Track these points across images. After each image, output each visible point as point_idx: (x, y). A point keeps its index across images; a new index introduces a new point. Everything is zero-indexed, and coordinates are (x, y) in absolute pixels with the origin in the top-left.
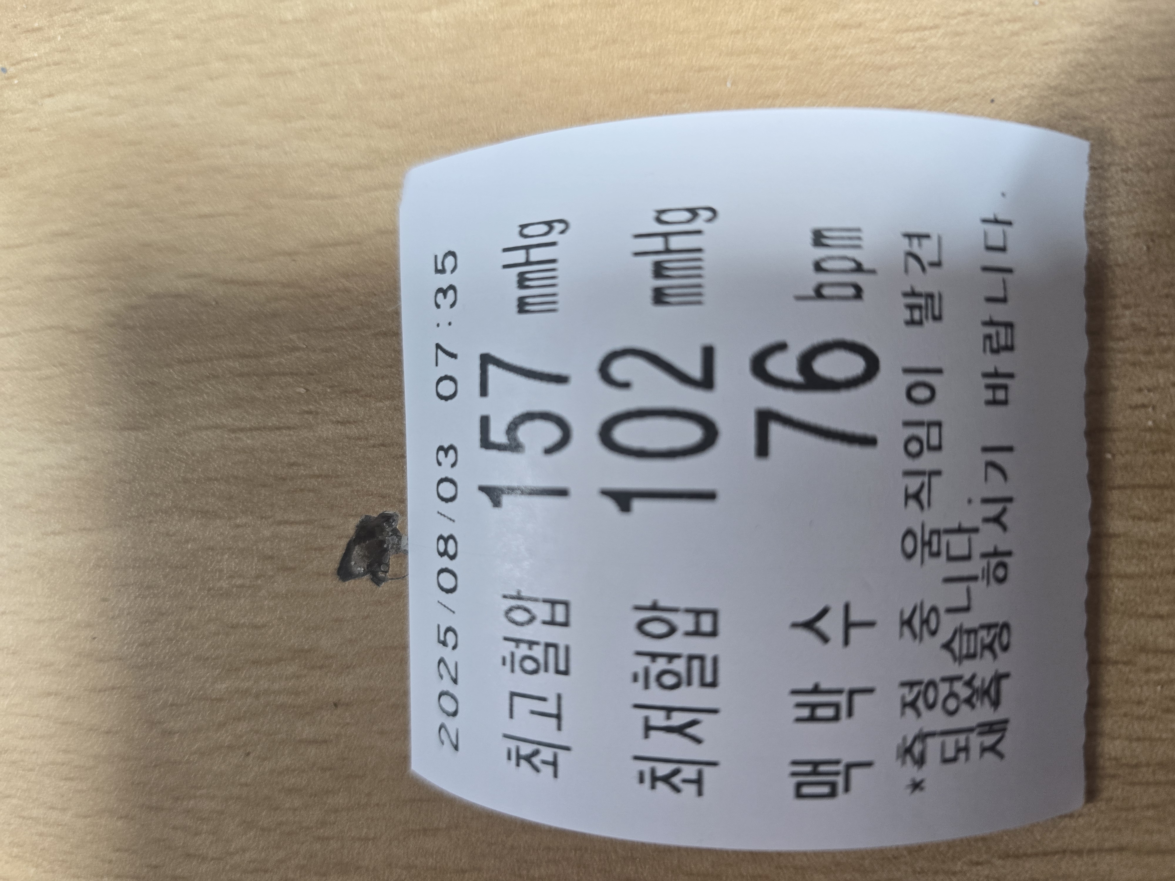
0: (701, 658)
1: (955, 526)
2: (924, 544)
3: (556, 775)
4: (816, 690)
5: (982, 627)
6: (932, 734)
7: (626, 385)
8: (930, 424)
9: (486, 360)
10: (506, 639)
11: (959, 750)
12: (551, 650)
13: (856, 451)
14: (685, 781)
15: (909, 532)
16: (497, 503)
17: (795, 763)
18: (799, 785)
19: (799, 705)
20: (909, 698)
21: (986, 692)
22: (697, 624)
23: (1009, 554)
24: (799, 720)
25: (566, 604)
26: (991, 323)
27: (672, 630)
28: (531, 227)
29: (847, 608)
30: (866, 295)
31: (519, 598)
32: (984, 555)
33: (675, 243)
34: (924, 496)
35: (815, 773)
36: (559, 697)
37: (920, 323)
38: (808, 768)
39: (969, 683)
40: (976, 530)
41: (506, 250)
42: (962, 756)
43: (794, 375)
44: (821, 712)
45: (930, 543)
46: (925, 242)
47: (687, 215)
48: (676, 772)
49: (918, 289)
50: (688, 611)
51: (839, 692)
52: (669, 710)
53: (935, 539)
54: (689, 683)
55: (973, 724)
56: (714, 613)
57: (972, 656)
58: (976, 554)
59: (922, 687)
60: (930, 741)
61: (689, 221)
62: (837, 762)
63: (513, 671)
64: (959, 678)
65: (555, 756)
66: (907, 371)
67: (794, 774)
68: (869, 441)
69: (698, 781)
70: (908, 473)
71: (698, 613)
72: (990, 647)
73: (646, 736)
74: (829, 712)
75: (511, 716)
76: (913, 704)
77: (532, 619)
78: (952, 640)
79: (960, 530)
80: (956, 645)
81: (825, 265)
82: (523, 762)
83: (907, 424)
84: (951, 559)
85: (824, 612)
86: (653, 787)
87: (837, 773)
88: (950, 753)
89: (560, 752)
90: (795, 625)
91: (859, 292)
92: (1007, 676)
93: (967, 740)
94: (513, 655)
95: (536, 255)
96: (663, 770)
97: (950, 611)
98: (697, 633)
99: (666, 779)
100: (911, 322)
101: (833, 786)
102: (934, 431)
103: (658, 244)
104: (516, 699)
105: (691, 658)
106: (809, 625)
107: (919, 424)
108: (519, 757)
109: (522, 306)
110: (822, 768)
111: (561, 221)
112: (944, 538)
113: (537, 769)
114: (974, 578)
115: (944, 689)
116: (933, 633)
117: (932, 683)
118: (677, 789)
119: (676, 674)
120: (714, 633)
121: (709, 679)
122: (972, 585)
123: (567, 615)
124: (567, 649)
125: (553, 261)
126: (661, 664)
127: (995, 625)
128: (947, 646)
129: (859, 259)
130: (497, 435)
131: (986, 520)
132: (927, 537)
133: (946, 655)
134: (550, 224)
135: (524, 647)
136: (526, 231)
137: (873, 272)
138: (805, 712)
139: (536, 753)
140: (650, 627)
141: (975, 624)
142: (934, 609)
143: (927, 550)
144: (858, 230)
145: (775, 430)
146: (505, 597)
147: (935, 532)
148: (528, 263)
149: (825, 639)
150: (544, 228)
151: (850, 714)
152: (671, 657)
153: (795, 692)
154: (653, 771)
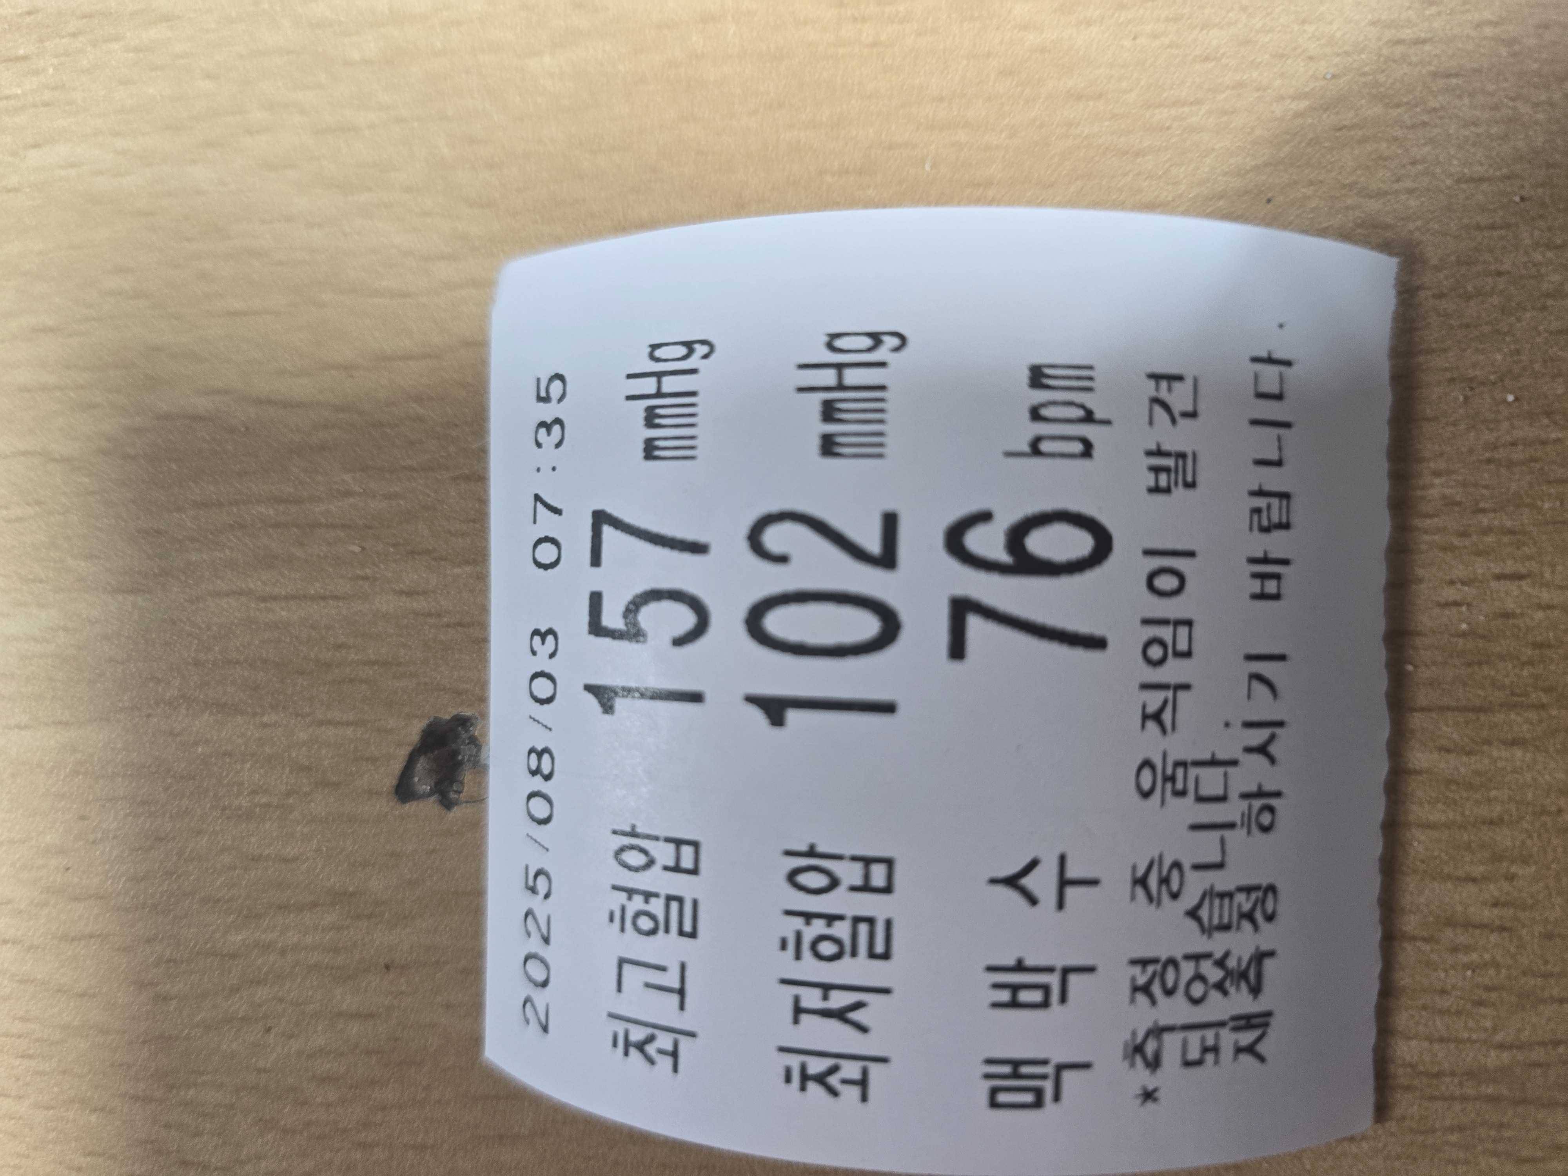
0: (871, 921)
1: (1207, 756)
2: (1166, 779)
3: (675, 1069)
4: (1020, 967)
5: (1240, 889)
6: (1171, 1029)
7: (782, 559)
8: (1178, 623)
9: (600, 518)
10: (615, 888)
11: (1205, 1050)
12: (674, 905)
13: (1079, 654)
14: (845, 1082)
15: (1147, 764)
16: (608, 709)
17: (989, 1062)
18: (994, 1091)
19: (997, 986)
20: (1141, 980)
21: (1243, 975)
22: (867, 876)
23: (1277, 794)
24: (996, 1005)
25: (695, 845)
26: (1260, 493)
27: (834, 883)
28: (664, 349)
29: (1062, 859)
30: (1096, 452)
31: (633, 834)
32: (1245, 796)
33: (852, 377)
34: (1167, 717)
35: (1016, 1075)
36: (683, 967)
37: (1167, 490)
38: (1006, 1069)
39: (1220, 963)
40: (1234, 763)
41: (630, 376)
42: (1210, 1057)
43: (1000, 554)
44: (1025, 996)
45: (1172, 779)
46: (1176, 385)
47: (868, 342)
48: (834, 1070)
49: (1166, 447)
50: (854, 858)
51: (1050, 970)
52: (827, 988)
53: (1180, 772)
54: (854, 954)
55: (1225, 1017)
56: (889, 863)
57: (1225, 928)
58: (1234, 795)
59: (1159, 967)
60: (1167, 1037)
61: (870, 350)
62: (1044, 1062)
63: (623, 930)
64: (1208, 956)
65: (676, 1045)
66: (1148, 553)
67: (988, 1076)
68: (1097, 643)
69: (863, 1083)
70: (1146, 687)
71: (867, 861)
72: (1249, 916)
73: (796, 1021)
74: (1036, 996)
75: (619, 989)
76: (1146, 989)
77: (650, 863)
78: (1199, 906)
79: (1213, 762)
80: (1204, 913)
81: (1045, 412)
82: (633, 1051)
83: (1146, 622)
84: (1200, 799)
85: (1033, 864)
86: (803, 1088)
87: (1044, 1077)
88: (1194, 1054)
89: (681, 1038)
90: (994, 881)
91: (1088, 450)
92: (1271, 954)
93: (1217, 1036)
94: (623, 909)
95: (670, 384)
96: (816, 1066)
97: (1197, 867)
98: (866, 887)
99: (821, 1079)
100: (1156, 490)
101: (1039, 1093)
102: (1183, 631)
103: (828, 377)
104: (626, 967)
105: (857, 920)
106: (1012, 882)
107: (1164, 622)
108: (627, 1044)
109: (650, 450)
110: (1025, 1070)
111: (703, 342)
112: (1193, 772)
113: (651, 1061)
114: (1231, 826)
115: (1188, 969)
116: (1175, 896)
117: (1172, 962)
118: (834, 1093)
119: (837, 941)
120: (888, 889)
121: (879, 948)
122: (1228, 834)
123: (697, 860)
124: (695, 903)
125: (693, 394)
126: (818, 927)
127: (1257, 888)
128: (1193, 914)
129: (1089, 405)
130: (612, 618)
131: (1249, 750)
132: (1169, 771)
133: (1192, 925)
134: (689, 345)
135: (638, 900)
136: (658, 353)
137: (1107, 422)
138: (1004, 996)
139: (651, 1039)
140: (804, 879)
141: (1230, 887)
142: (1177, 865)
143: (1169, 786)
144: (1090, 368)
145: (974, 624)
146: (615, 832)
147: (1181, 764)
148: (659, 394)
149: (1033, 901)
150: (682, 351)
151: (1063, 999)
152: (831, 919)
153: (991, 969)
154: (803, 1068)
